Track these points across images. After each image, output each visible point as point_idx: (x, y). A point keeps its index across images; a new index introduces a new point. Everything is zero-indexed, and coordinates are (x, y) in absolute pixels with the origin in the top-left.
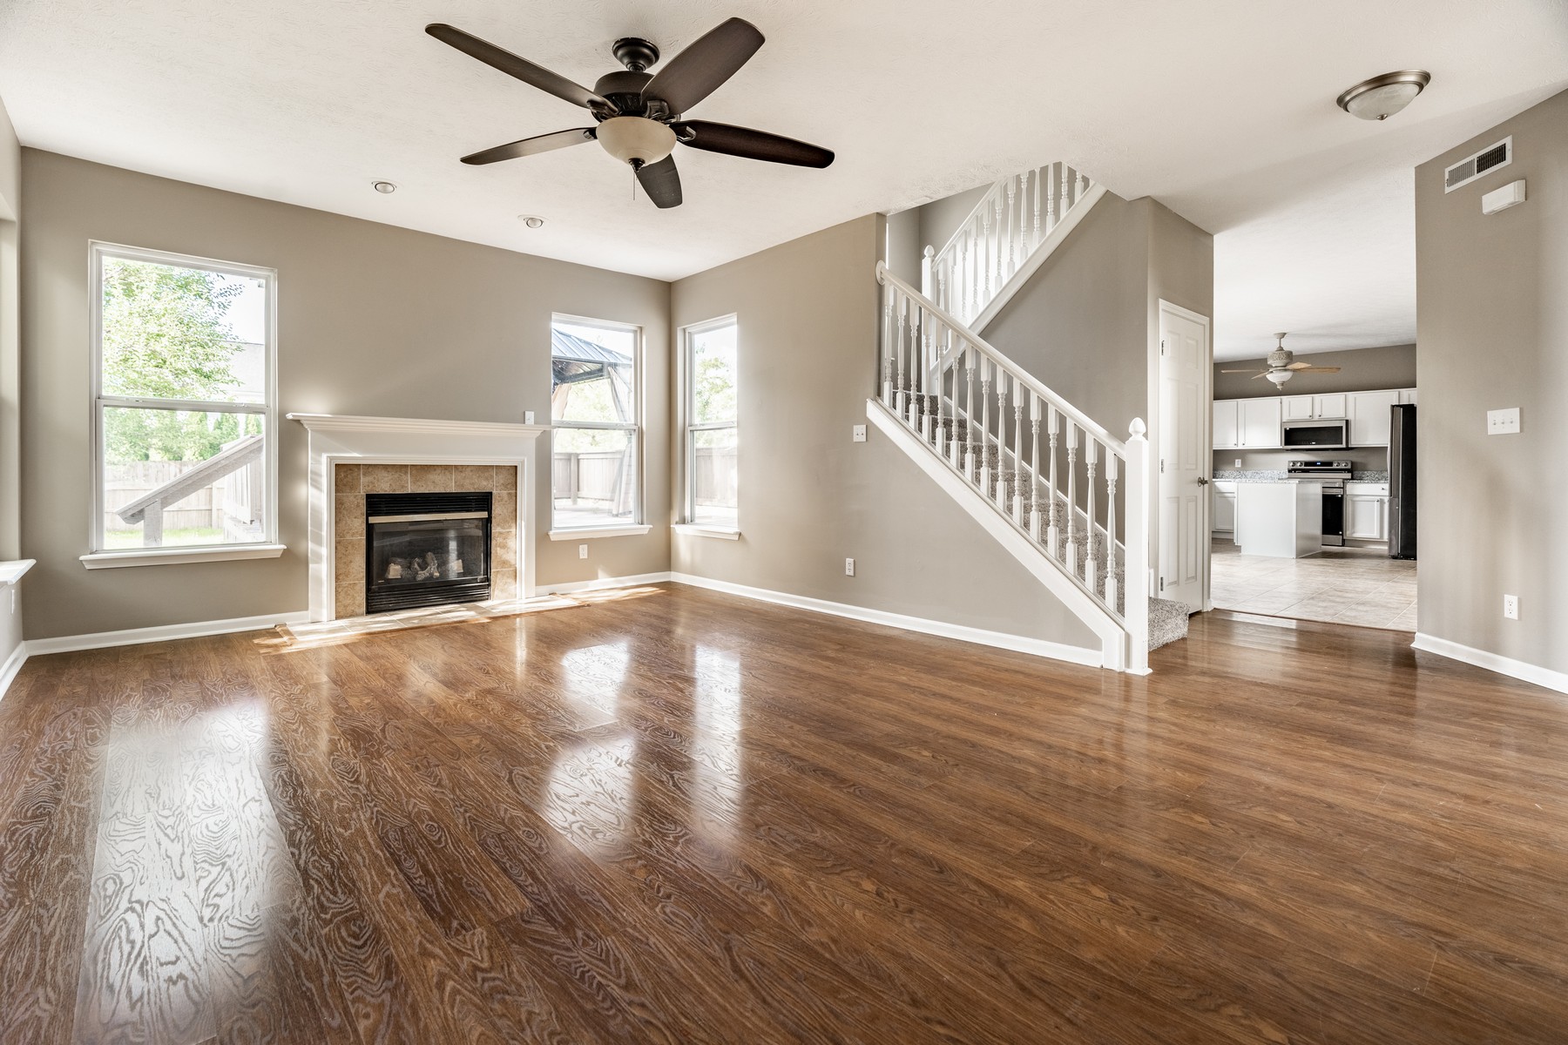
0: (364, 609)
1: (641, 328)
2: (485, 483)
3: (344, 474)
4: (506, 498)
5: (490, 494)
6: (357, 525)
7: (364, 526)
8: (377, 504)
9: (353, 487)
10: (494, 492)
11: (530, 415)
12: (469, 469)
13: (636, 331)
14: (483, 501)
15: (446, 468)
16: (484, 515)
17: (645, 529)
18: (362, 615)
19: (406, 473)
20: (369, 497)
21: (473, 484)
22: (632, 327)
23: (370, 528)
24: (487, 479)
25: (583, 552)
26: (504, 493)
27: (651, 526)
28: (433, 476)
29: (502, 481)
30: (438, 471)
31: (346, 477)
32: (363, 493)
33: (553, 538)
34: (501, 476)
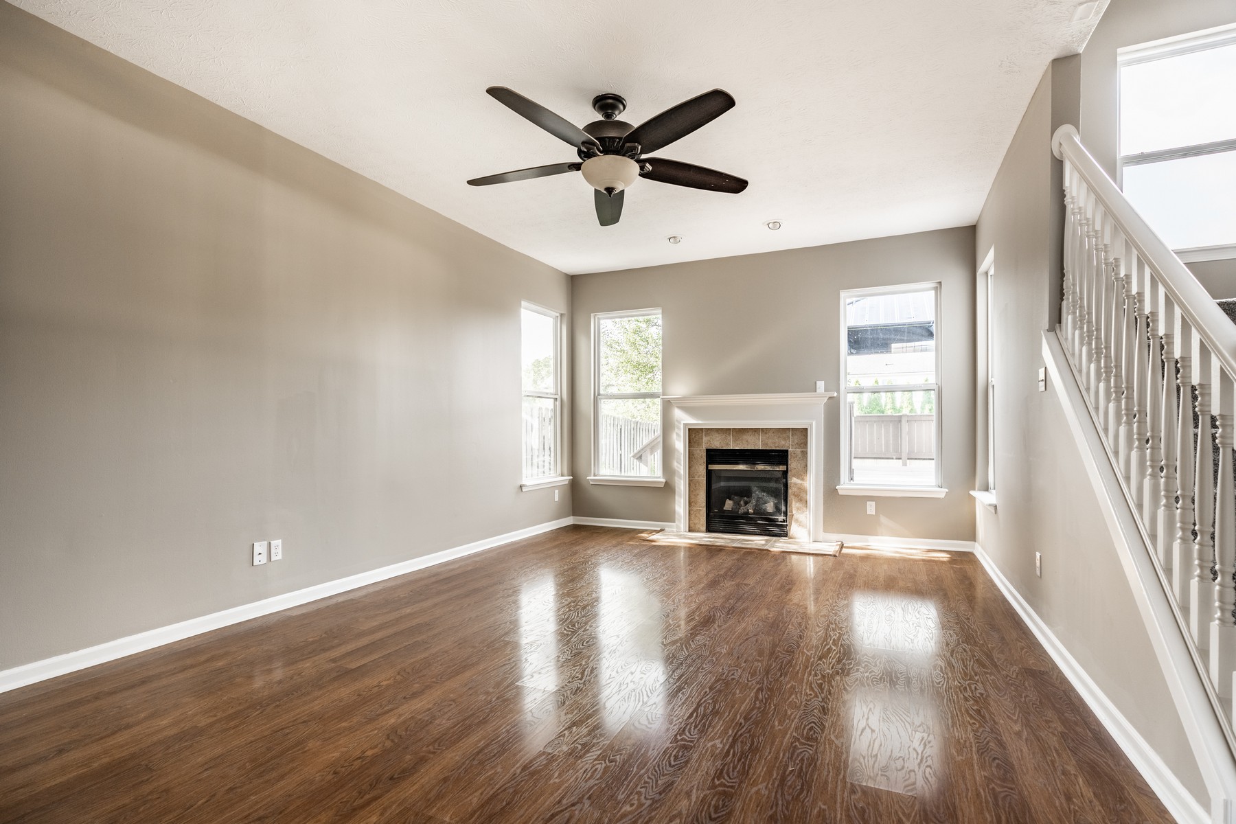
0: (704, 528)
1: (940, 283)
2: (783, 443)
3: (694, 434)
4: (800, 455)
5: (787, 451)
6: (702, 470)
7: (705, 471)
8: (714, 456)
9: (699, 444)
10: (790, 450)
11: (821, 385)
12: (771, 431)
13: (937, 287)
14: (780, 457)
15: (756, 430)
16: (783, 468)
17: (941, 493)
18: (703, 532)
19: (730, 434)
20: (708, 451)
21: (774, 443)
22: (931, 284)
23: (709, 473)
24: (785, 439)
25: (871, 508)
26: (799, 451)
27: (947, 490)
28: (746, 437)
29: (796, 441)
30: (750, 433)
31: (695, 437)
32: (704, 447)
33: (841, 492)
34: (796, 437)
